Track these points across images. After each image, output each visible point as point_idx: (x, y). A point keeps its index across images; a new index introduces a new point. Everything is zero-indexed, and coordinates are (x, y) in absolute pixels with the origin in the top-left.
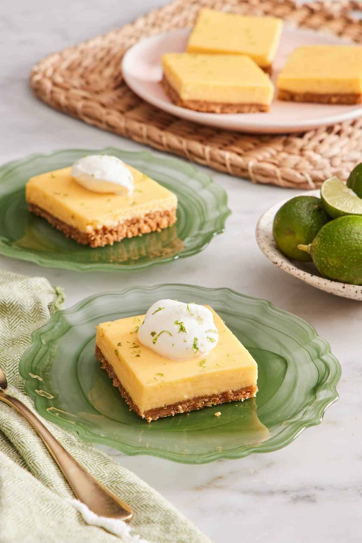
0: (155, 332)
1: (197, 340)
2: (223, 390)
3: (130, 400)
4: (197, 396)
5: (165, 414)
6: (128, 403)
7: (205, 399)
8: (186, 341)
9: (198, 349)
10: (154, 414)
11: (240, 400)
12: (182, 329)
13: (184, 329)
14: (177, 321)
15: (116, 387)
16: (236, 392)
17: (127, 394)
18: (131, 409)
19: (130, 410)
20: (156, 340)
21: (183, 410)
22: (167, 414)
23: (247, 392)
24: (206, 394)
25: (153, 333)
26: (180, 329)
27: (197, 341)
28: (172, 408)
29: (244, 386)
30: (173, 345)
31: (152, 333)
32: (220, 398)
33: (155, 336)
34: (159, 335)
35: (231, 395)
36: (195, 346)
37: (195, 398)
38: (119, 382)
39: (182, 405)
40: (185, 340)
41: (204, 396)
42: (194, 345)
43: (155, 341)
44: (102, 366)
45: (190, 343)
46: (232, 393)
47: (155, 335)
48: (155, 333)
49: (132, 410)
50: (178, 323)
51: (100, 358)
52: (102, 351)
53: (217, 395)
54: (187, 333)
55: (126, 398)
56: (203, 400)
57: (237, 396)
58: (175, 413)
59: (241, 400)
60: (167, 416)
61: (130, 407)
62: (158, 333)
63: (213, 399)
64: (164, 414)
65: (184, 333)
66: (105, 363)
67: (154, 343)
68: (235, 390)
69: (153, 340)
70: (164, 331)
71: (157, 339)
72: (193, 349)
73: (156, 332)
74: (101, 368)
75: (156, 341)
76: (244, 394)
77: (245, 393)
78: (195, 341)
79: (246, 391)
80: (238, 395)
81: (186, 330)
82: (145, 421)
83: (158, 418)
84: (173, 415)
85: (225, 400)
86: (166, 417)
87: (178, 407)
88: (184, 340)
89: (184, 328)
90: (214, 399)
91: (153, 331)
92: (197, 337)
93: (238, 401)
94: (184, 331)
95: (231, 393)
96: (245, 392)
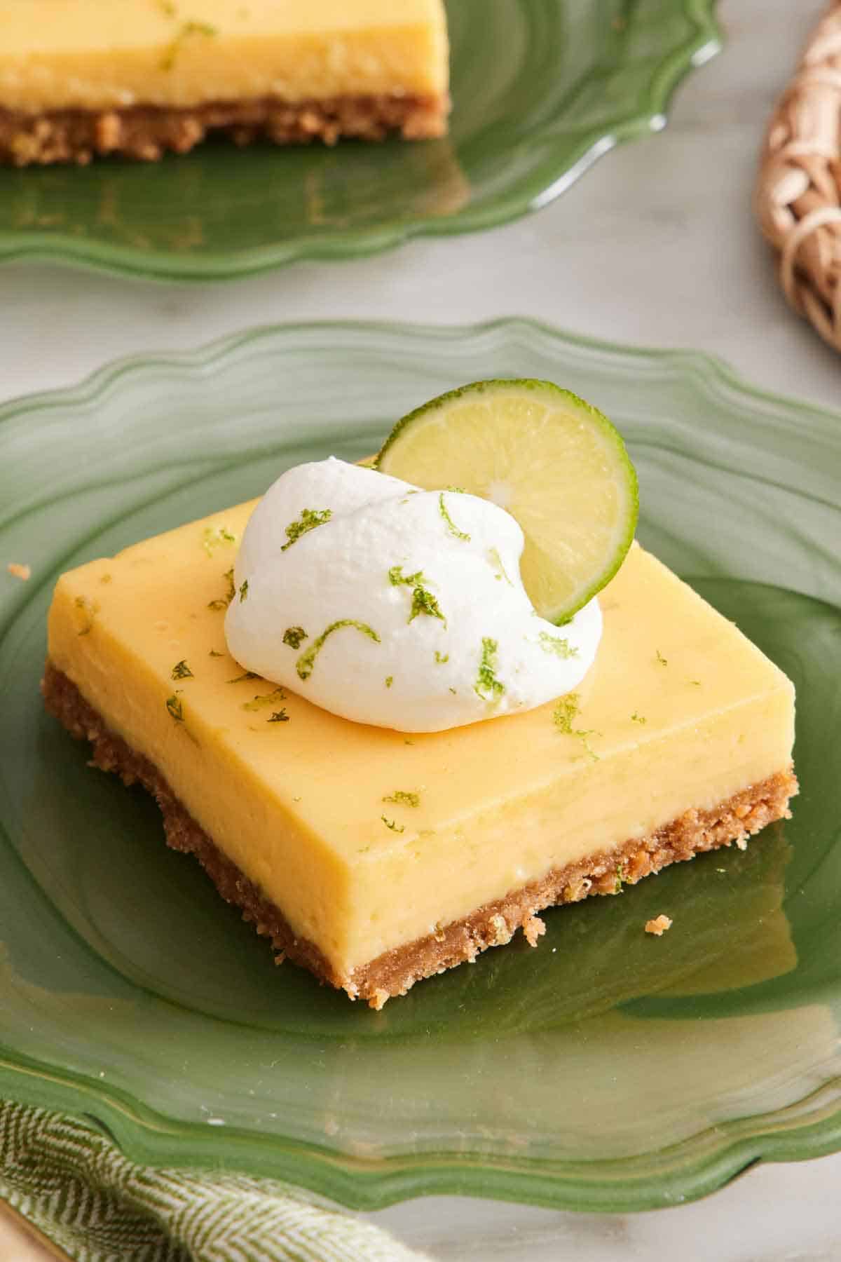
0: (300, 629)
1: (493, 649)
2: (665, 817)
3: (272, 916)
4: (561, 863)
5: (439, 962)
6: (260, 930)
7: (592, 869)
8: (445, 660)
9: (500, 686)
10: (393, 973)
11: (729, 845)
12: (422, 604)
13: (434, 605)
14: (399, 569)
15: (186, 851)
16: (716, 813)
17: (254, 890)
18: (282, 956)
19: (278, 960)
20: (309, 662)
21: (509, 929)
22: (446, 961)
23: (753, 806)
24: (599, 848)
25: (295, 634)
26: (415, 607)
27: (494, 654)
28: (466, 932)
29: (744, 784)
30: (389, 682)
31: (288, 631)
32: (653, 850)
33: (305, 644)
34: (320, 643)
35: (696, 829)
36: (487, 676)
37: (556, 873)
38: (200, 831)
39: (506, 911)
40: (441, 658)
41: (589, 858)
42: (482, 671)
43: (307, 669)
44: (92, 758)
45: (464, 668)
46: (699, 821)
47: (301, 642)
48: (304, 635)
49: (286, 960)
50: (401, 580)
51: (79, 719)
52: (85, 693)
53: (640, 843)
54: (450, 623)
55: (248, 904)
56: (586, 875)
57: (719, 829)
58: (479, 949)
59: (734, 841)
60: (448, 969)
61: (276, 944)
62: (314, 631)
63: (626, 861)
64: (433, 965)
65: (433, 620)
66: (105, 745)
67: (304, 676)
68: (710, 808)
69: (298, 665)
70: (343, 623)
71: (313, 657)
72: (480, 690)
73: (307, 631)
74: (90, 764)
75: (312, 667)
76: (746, 817)
77: (750, 812)
78: (485, 653)
79: (754, 802)
80: (719, 823)
81: (442, 608)
82: (363, 1005)
83: (409, 983)
84: (472, 960)
85: (672, 853)
86: (445, 972)
87: (491, 924)
88: (438, 654)
89: (431, 598)
90: (631, 860)
91: (293, 624)
92: (493, 638)
93: (723, 847)
94: (430, 613)
95: (696, 821)
96: (748, 808)
